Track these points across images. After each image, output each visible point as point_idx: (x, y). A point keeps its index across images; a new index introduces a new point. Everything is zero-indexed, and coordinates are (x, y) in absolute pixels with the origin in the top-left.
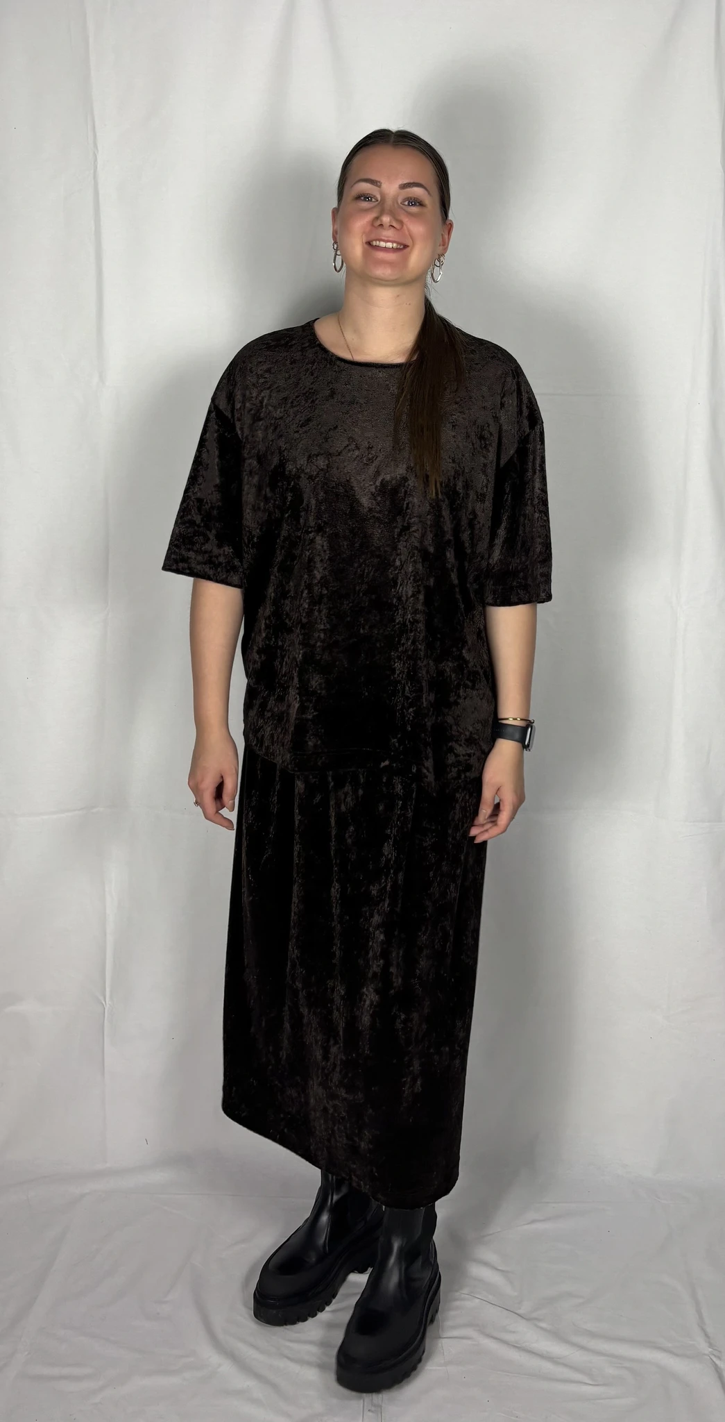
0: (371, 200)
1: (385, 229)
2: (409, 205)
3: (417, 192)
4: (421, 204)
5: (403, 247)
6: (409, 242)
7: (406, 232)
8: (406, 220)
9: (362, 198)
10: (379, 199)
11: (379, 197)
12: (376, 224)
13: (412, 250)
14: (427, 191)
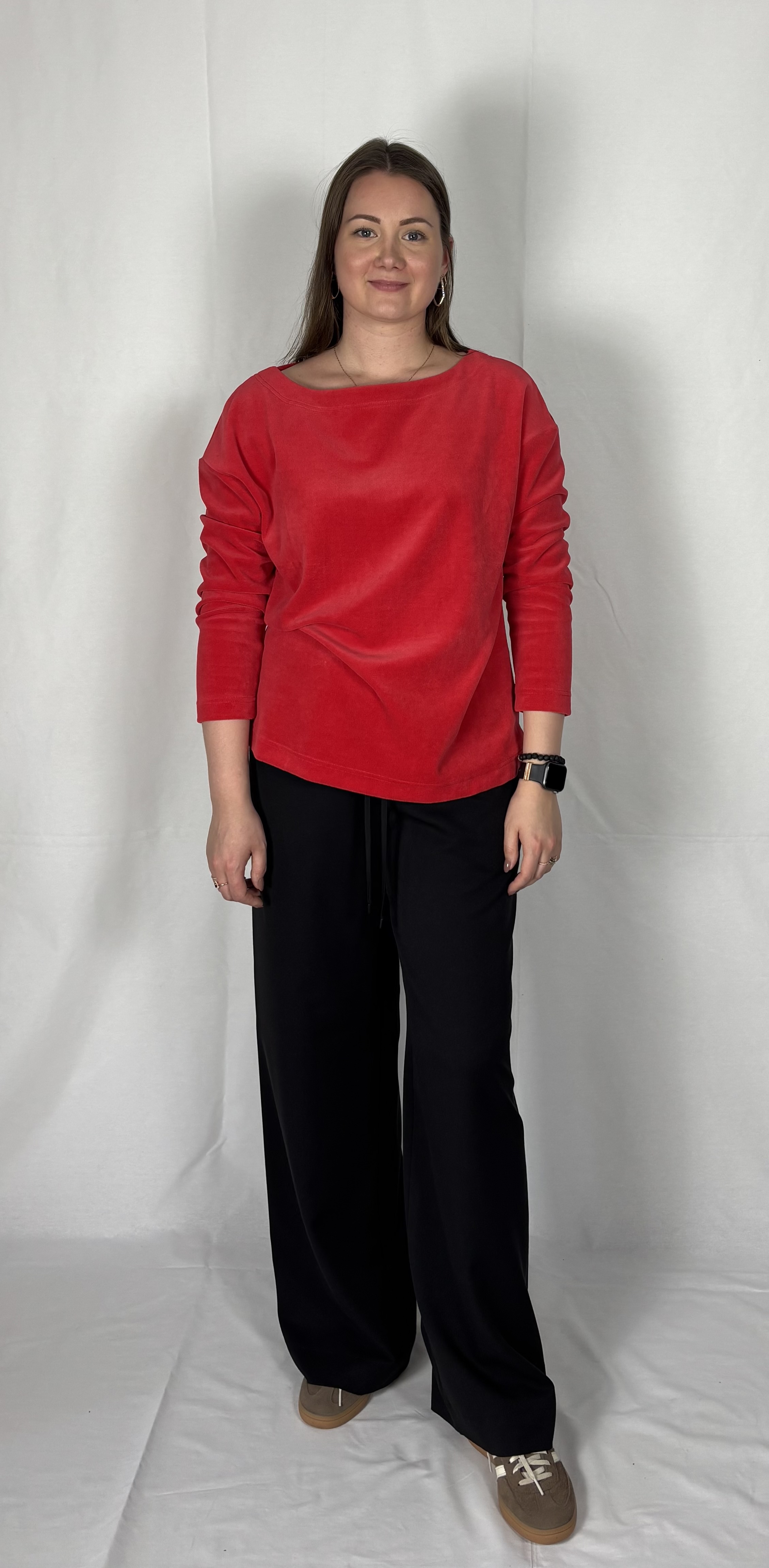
3: (417, 226)
4: (422, 237)
5: (404, 285)
11: (378, 233)
12: (378, 264)
13: (413, 286)
14: (428, 223)
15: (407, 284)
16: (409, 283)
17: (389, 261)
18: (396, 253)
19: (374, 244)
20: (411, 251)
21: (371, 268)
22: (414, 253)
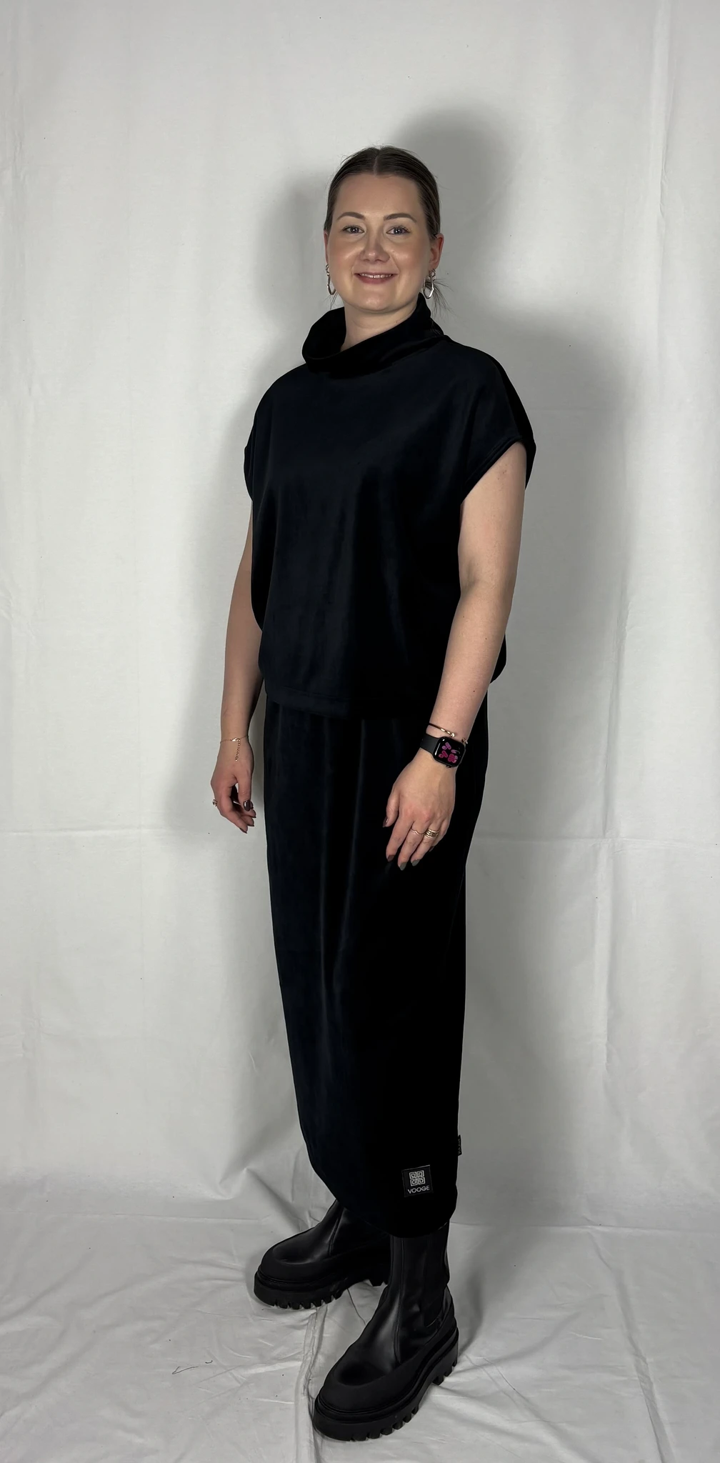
0: (358, 230)
1: (371, 263)
2: (395, 233)
3: (404, 221)
4: (407, 232)
5: (390, 276)
6: (394, 269)
7: (393, 262)
8: (390, 250)
9: (349, 230)
10: (365, 232)
11: (365, 228)
12: (362, 258)
13: (399, 278)
14: (412, 218)
15: (392, 275)
16: (396, 274)
17: (372, 255)
18: (379, 248)
19: (361, 239)
20: (394, 243)
21: (356, 263)
22: (398, 245)
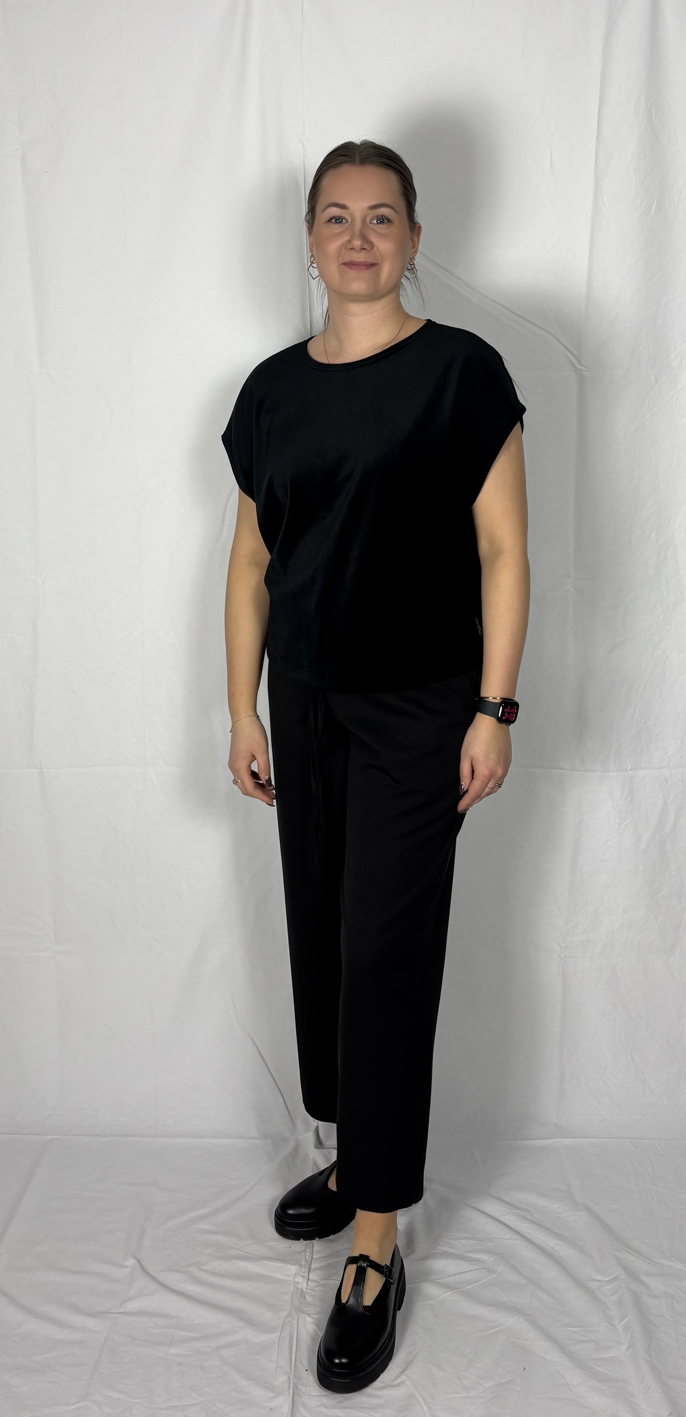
0: (342, 221)
1: (356, 252)
2: (378, 223)
3: (384, 211)
4: (389, 221)
5: (374, 265)
6: (378, 258)
7: (378, 252)
8: (374, 239)
9: (333, 220)
10: (349, 221)
11: (349, 219)
12: (347, 248)
13: (382, 266)
14: (394, 208)
15: (376, 263)
16: (380, 263)
17: (358, 244)
18: (364, 236)
19: (345, 229)
20: (378, 232)
21: (343, 253)
